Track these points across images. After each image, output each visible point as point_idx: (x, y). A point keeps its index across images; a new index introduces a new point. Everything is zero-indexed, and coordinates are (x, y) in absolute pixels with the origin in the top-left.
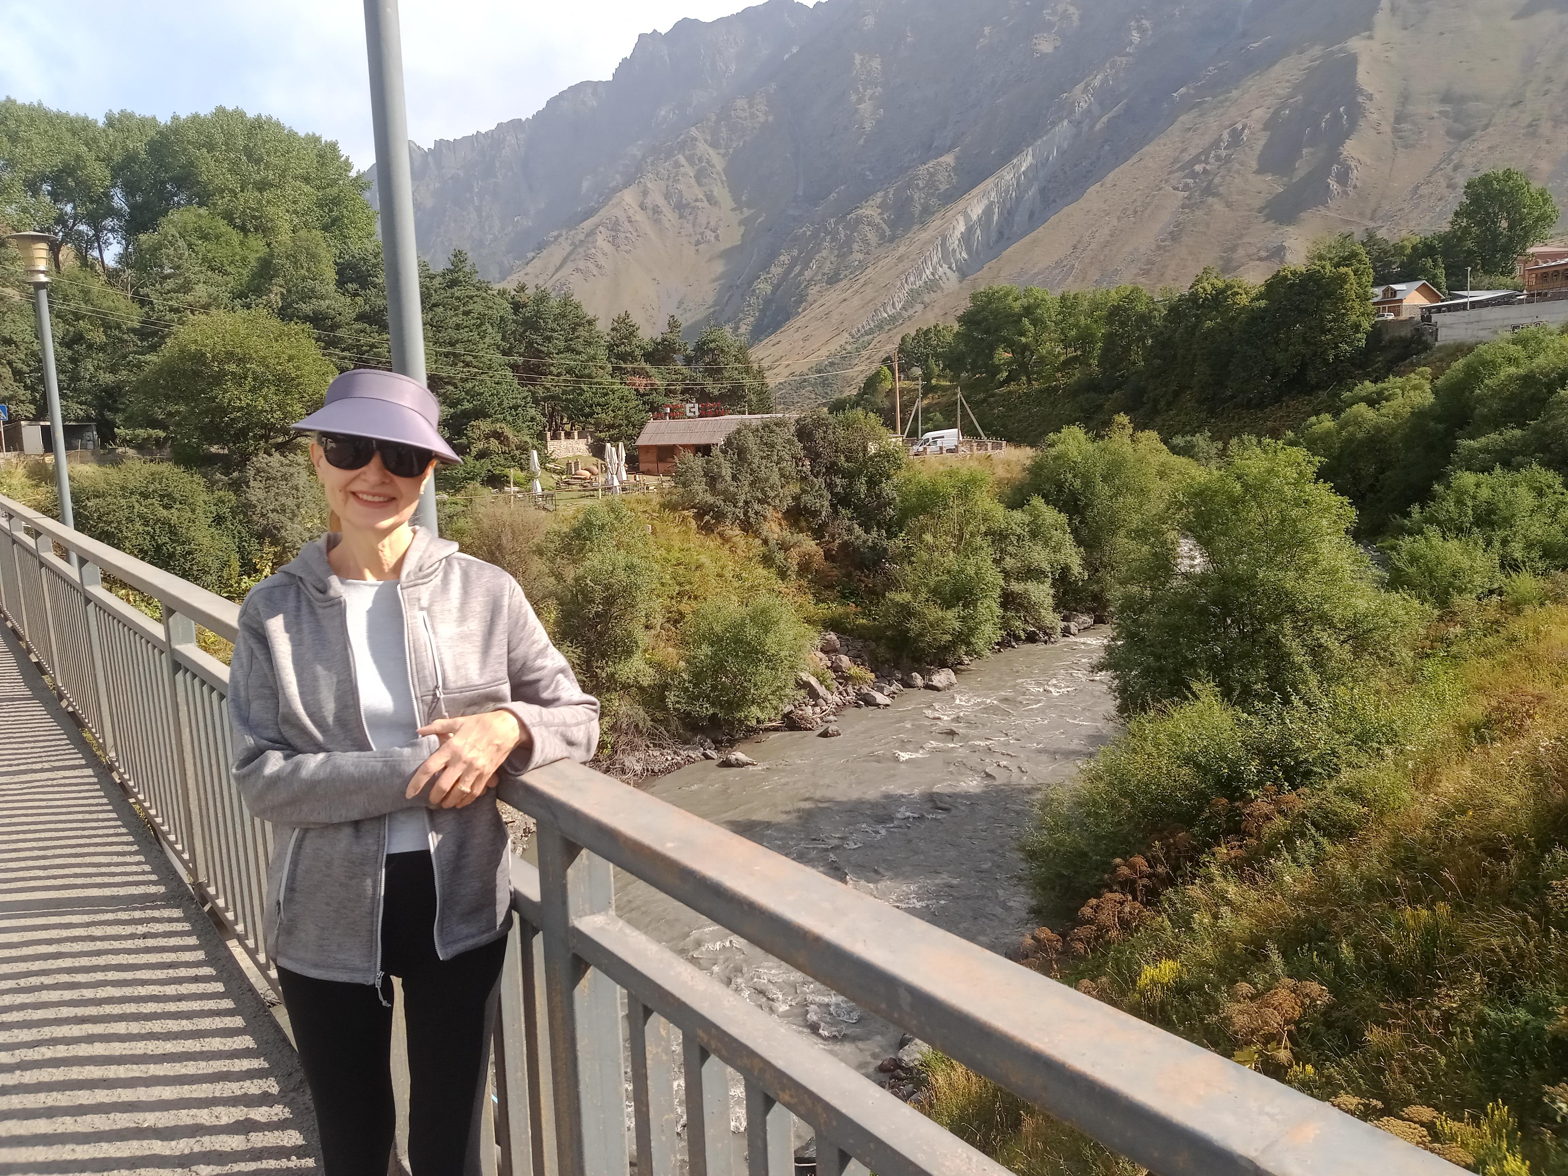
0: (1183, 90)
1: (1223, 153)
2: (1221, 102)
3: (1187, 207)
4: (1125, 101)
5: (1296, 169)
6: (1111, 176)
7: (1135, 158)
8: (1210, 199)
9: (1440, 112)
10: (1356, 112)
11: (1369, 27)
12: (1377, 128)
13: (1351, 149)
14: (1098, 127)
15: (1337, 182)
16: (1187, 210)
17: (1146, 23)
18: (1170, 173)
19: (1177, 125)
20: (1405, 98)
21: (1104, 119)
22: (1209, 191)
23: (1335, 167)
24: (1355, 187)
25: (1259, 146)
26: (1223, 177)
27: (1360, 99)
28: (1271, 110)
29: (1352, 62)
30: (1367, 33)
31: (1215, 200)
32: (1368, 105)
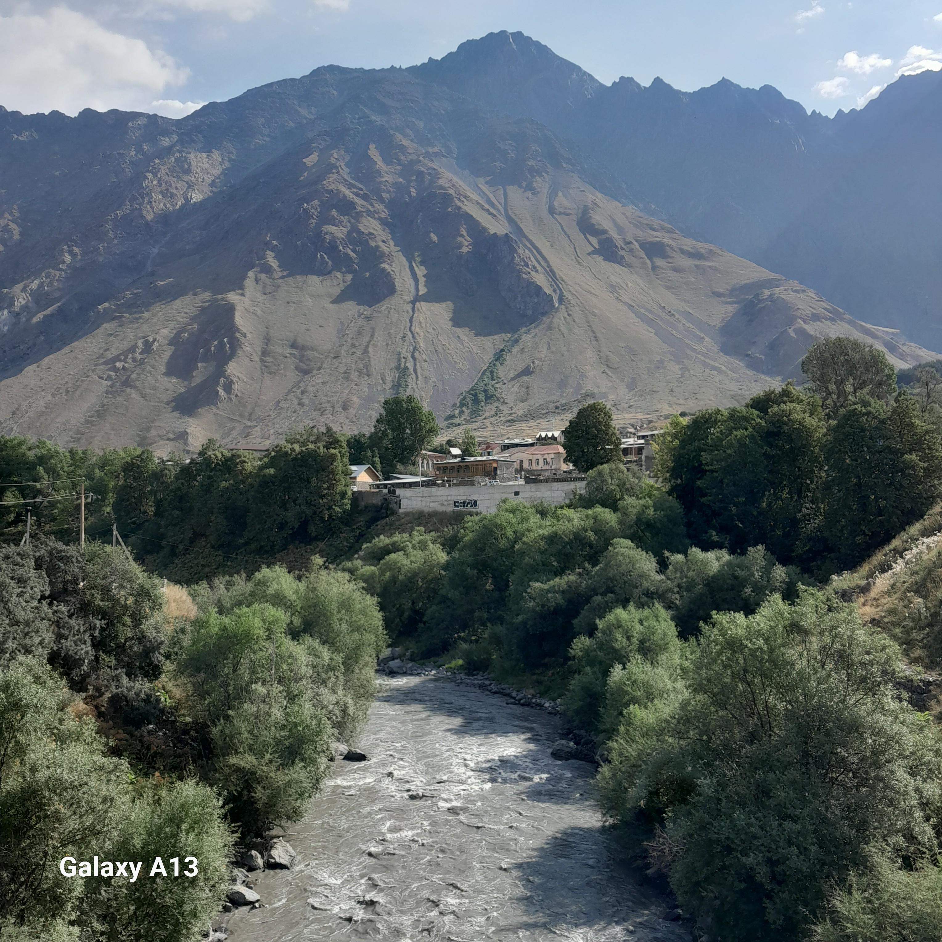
0: (106, 305)
1: (139, 357)
2: (136, 319)
3: (110, 393)
4: (58, 304)
5: (193, 377)
6: (46, 360)
7: (66, 350)
8: (128, 390)
9: (290, 354)
10: (235, 344)
11: (242, 288)
12: (250, 356)
13: (232, 368)
14: (35, 320)
15: (224, 390)
16: (110, 396)
17: (76, 250)
18: (96, 365)
19: (101, 330)
20: (267, 340)
21: (41, 315)
22: (127, 383)
23: (222, 379)
24: (236, 396)
25: (167, 355)
26: (138, 374)
27: (238, 335)
28: (174, 332)
29: (230, 309)
30: (240, 291)
31: (133, 391)
32: (243, 339)
